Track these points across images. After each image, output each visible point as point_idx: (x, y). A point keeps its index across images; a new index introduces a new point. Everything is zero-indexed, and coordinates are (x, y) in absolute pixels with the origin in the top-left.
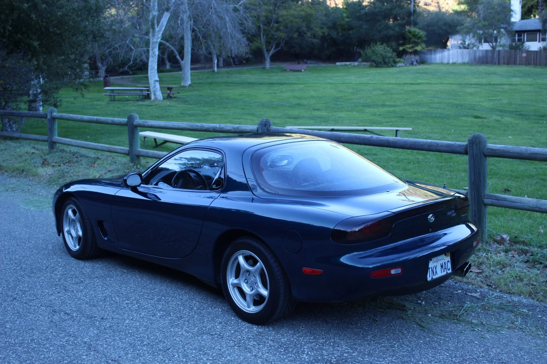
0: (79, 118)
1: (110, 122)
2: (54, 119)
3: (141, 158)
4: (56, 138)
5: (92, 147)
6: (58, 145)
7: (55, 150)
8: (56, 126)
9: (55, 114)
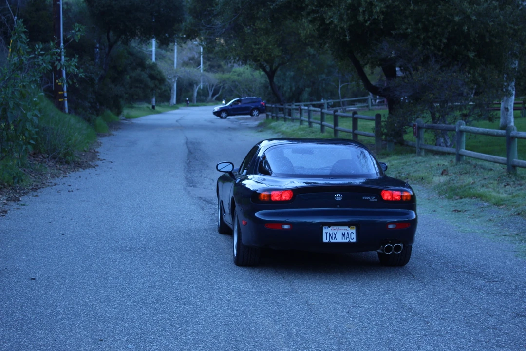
0: (476, 130)
1: (496, 134)
2: (461, 132)
3: (518, 168)
4: (463, 151)
5: (484, 158)
6: (464, 157)
7: (461, 162)
8: (464, 139)
9: (462, 127)
